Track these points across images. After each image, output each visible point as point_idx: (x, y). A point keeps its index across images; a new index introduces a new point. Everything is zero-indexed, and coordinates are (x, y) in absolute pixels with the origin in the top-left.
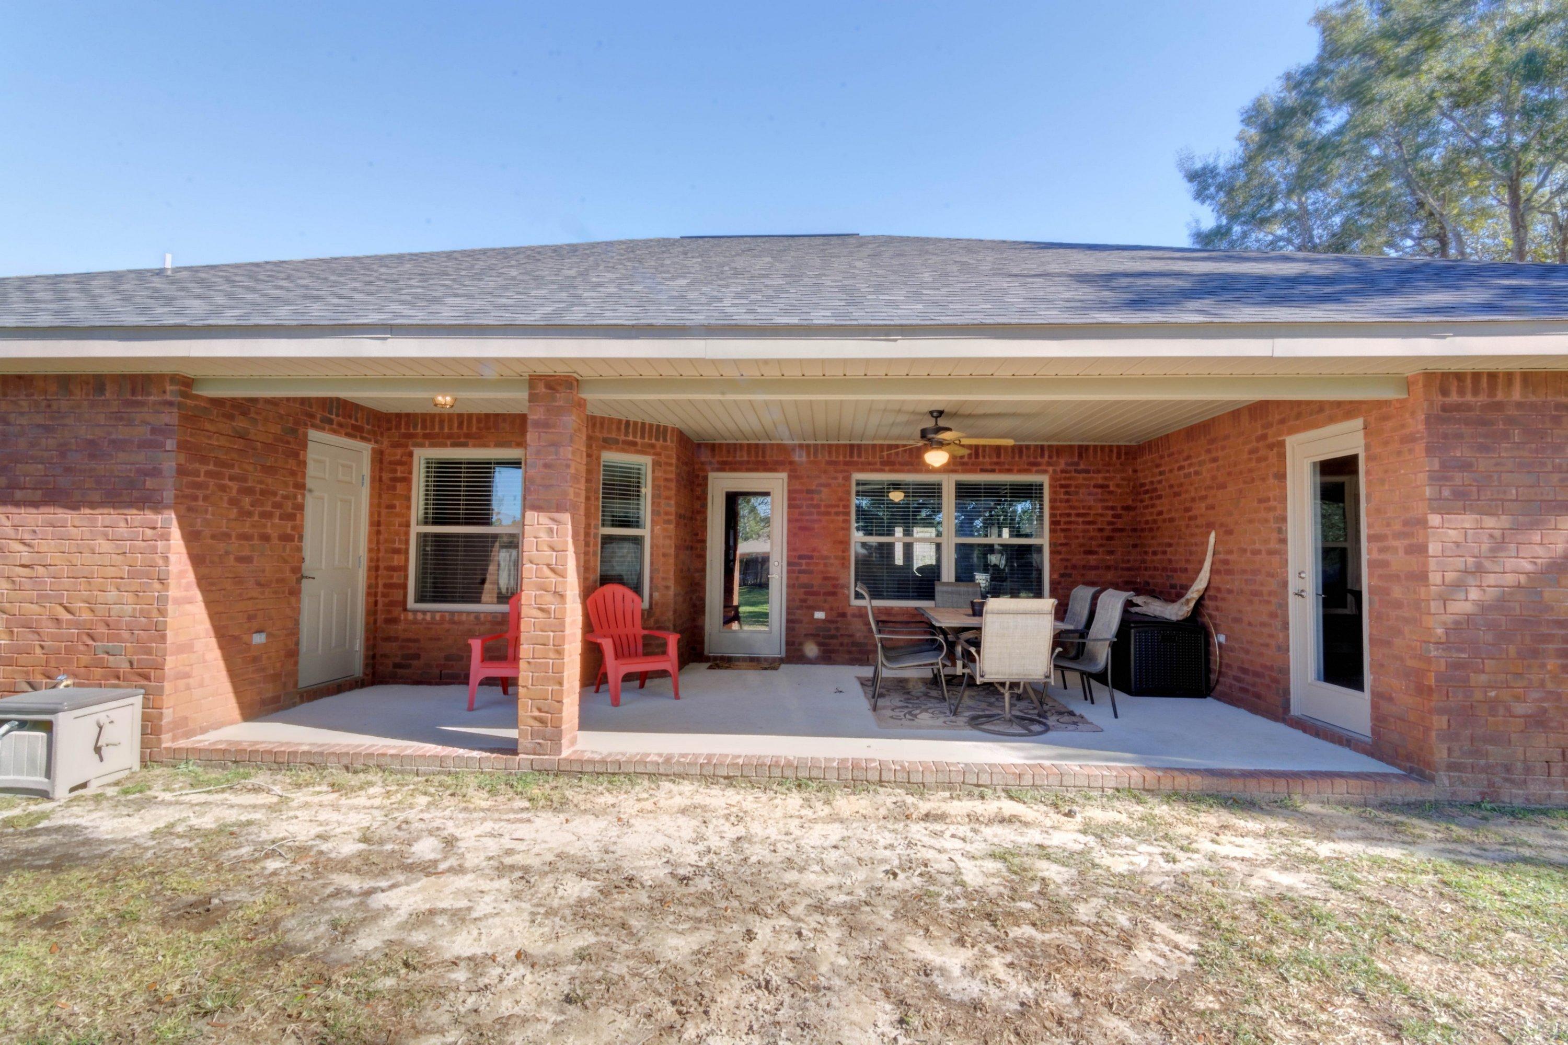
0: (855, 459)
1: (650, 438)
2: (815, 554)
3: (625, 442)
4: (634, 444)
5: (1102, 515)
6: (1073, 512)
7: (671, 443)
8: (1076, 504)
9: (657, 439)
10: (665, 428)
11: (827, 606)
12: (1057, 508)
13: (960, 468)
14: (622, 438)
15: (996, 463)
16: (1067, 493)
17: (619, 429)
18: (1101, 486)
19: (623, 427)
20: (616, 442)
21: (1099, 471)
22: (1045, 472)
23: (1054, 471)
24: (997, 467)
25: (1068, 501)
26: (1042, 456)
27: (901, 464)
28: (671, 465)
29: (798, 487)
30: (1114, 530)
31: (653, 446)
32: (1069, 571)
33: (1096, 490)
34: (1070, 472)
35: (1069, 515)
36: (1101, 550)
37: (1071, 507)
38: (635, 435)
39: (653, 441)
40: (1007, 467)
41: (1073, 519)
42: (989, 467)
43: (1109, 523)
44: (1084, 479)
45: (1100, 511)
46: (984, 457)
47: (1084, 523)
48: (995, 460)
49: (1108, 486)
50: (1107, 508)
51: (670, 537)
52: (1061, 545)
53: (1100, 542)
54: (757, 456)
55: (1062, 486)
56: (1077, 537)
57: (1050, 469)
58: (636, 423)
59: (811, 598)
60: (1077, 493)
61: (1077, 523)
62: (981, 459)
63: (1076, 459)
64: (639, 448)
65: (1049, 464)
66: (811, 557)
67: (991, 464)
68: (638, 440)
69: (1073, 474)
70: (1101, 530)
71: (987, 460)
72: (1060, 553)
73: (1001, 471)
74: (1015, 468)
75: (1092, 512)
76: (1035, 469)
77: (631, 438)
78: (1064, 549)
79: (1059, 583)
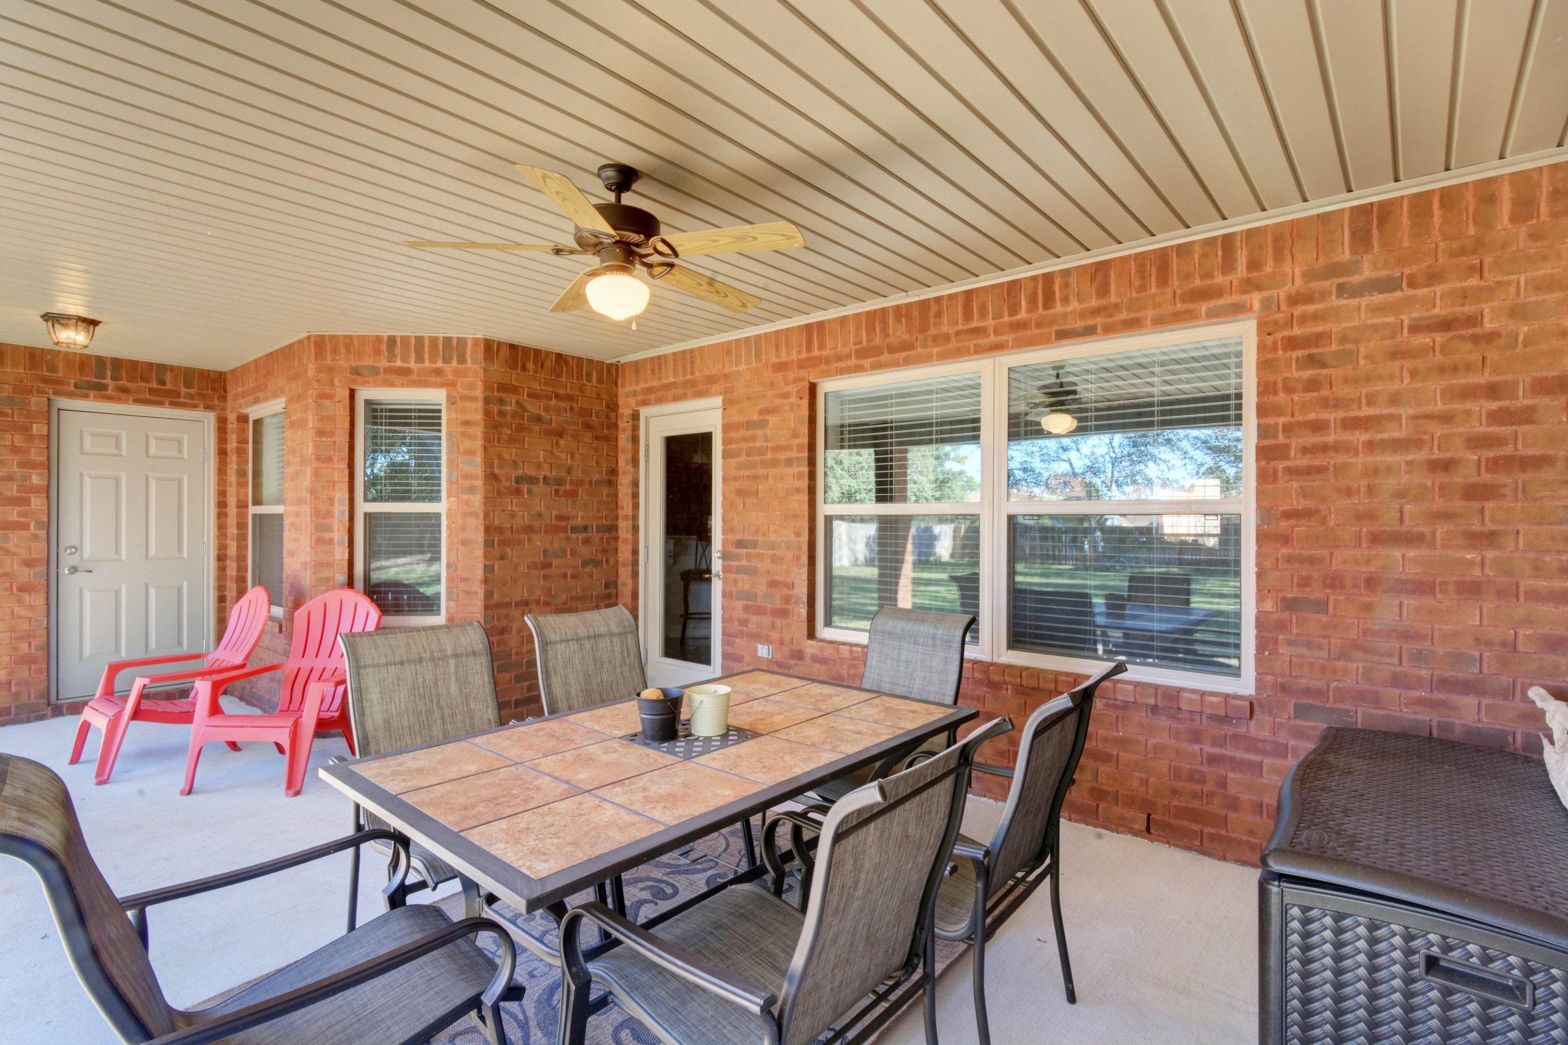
0: (816, 353)
1: (433, 361)
2: (761, 539)
3: (388, 370)
4: (406, 372)
5: (1446, 419)
6: (1332, 416)
7: (474, 365)
8: (1342, 391)
9: (446, 360)
10: (462, 342)
11: (775, 636)
12: (1277, 411)
13: (1009, 337)
14: (384, 363)
15: (1097, 311)
16: (1312, 361)
17: (377, 352)
18: (1446, 325)
19: (384, 347)
20: (375, 371)
21: (1433, 278)
22: (1238, 310)
23: (1266, 303)
24: (1099, 321)
25: (1313, 385)
26: (1228, 265)
27: (892, 350)
28: (473, 399)
29: (736, 419)
30: (1495, 465)
31: (438, 372)
32: (1316, 593)
33: (1423, 339)
34: (1324, 295)
35: (1319, 426)
36: (1441, 530)
37: (1325, 403)
38: (405, 359)
39: (440, 364)
40: (1124, 315)
41: (1331, 437)
42: (1080, 324)
43: (1475, 442)
44: (1376, 310)
45: (1439, 406)
46: (1066, 300)
47: (1371, 446)
48: (1094, 303)
49: (1473, 320)
50: (1468, 393)
51: (474, 515)
52: (1288, 515)
53: (1439, 504)
54: (684, 374)
55: (1292, 343)
56: (1349, 492)
57: (1256, 299)
58: (405, 339)
59: (754, 618)
60: (1348, 357)
61: (1349, 449)
62: (1059, 308)
63: (1345, 254)
64: (414, 377)
65: (1250, 285)
66: (754, 544)
67: (1082, 315)
68: (412, 364)
69: (1335, 301)
70: (1446, 466)
71: (1074, 305)
72: (1286, 540)
73: (1109, 330)
74: (1150, 313)
75: (1406, 412)
76: (1204, 307)
77: (399, 363)
78: (1300, 529)
79: (1281, 626)
